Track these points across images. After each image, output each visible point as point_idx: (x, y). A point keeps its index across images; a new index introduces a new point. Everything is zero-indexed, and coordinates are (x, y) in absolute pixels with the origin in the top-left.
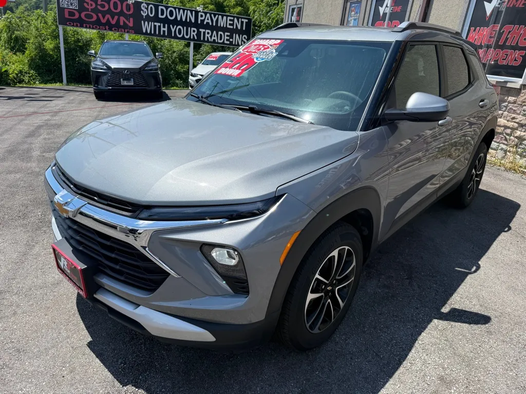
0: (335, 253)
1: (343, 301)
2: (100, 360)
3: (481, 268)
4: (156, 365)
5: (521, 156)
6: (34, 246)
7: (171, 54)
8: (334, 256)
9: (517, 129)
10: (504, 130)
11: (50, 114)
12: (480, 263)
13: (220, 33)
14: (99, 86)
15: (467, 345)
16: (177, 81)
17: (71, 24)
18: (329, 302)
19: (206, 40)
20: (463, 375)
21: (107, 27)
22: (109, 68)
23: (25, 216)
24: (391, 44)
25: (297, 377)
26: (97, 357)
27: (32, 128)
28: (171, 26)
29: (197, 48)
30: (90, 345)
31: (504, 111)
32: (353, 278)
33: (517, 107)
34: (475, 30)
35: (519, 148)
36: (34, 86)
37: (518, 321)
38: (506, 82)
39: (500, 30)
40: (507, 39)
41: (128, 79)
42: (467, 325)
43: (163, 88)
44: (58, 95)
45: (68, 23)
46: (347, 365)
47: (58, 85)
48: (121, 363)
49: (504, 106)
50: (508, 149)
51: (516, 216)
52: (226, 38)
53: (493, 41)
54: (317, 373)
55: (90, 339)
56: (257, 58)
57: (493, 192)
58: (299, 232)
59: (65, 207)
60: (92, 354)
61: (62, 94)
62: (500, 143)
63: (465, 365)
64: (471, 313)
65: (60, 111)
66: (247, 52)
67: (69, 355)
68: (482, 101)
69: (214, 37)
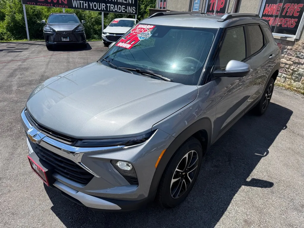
0: (186, 156)
1: (191, 179)
2: (59, 218)
3: (270, 153)
4: (89, 219)
5: (294, 81)
6: (17, 148)
7: (90, 19)
8: (186, 157)
9: (292, 65)
10: (285, 66)
11: (22, 61)
12: (269, 150)
13: (119, 6)
14: (49, 42)
15: (260, 200)
16: (95, 36)
17: (30, 3)
18: (184, 181)
19: (111, 10)
20: (257, 218)
21: (52, 5)
22: (54, 31)
23: (11, 130)
24: (217, 30)
25: (167, 223)
26: (57, 216)
27: (11, 71)
28: (90, 3)
29: (106, 15)
30: (52, 208)
31: (285, 55)
32: (197, 166)
33: (292, 52)
34: (268, 6)
35: (293, 76)
36: (11, 42)
37: (289, 184)
38: (286, 37)
39: (283, 7)
40: (287, 12)
41: (66, 38)
42: (260, 188)
43: (87, 41)
44: (25, 48)
45: (28, 3)
46: (194, 215)
47: (24, 41)
48: (70, 219)
49: (285, 52)
50: (287, 77)
51: (290, 119)
52: (123, 9)
53: (279, 13)
54: (178, 220)
55: (52, 205)
56: (140, 37)
57: (278, 104)
58: (165, 150)
59: (33, 138)
60: (54, 214)
61: (27, 47)
62: (283, 73)
63: (258, 213)
64: (263, 181)
65: (27, 59)
66: (134, 32)
67: (41, 216)
68: (271, 55)
69: (116, 8)
